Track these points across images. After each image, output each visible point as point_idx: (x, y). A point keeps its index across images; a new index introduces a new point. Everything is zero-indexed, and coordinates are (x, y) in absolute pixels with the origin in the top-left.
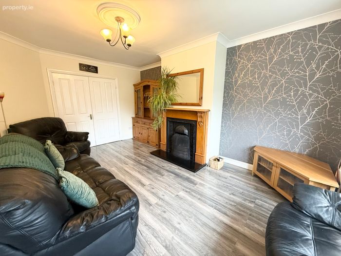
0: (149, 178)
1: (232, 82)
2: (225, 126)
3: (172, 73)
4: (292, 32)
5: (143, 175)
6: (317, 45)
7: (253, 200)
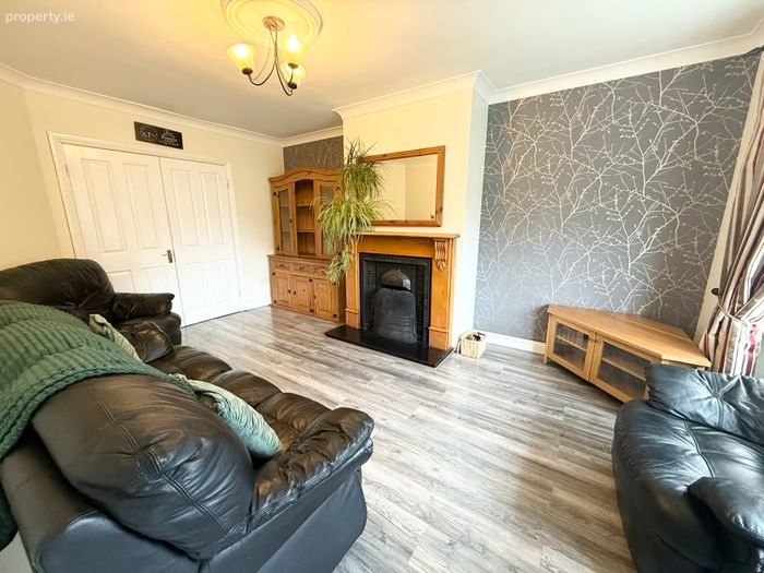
0: (339, 388)
1: (500, 176)
2: (485, 268)
3: (370, 153)
4: (616, 81)
5: (324, 382)
6: (660, 109)
7: (560, 409)
